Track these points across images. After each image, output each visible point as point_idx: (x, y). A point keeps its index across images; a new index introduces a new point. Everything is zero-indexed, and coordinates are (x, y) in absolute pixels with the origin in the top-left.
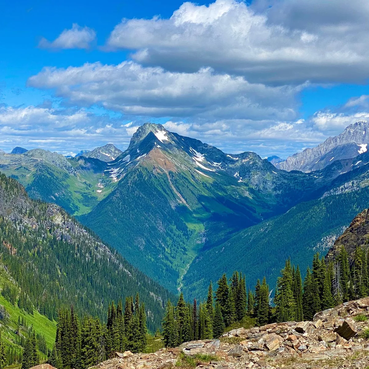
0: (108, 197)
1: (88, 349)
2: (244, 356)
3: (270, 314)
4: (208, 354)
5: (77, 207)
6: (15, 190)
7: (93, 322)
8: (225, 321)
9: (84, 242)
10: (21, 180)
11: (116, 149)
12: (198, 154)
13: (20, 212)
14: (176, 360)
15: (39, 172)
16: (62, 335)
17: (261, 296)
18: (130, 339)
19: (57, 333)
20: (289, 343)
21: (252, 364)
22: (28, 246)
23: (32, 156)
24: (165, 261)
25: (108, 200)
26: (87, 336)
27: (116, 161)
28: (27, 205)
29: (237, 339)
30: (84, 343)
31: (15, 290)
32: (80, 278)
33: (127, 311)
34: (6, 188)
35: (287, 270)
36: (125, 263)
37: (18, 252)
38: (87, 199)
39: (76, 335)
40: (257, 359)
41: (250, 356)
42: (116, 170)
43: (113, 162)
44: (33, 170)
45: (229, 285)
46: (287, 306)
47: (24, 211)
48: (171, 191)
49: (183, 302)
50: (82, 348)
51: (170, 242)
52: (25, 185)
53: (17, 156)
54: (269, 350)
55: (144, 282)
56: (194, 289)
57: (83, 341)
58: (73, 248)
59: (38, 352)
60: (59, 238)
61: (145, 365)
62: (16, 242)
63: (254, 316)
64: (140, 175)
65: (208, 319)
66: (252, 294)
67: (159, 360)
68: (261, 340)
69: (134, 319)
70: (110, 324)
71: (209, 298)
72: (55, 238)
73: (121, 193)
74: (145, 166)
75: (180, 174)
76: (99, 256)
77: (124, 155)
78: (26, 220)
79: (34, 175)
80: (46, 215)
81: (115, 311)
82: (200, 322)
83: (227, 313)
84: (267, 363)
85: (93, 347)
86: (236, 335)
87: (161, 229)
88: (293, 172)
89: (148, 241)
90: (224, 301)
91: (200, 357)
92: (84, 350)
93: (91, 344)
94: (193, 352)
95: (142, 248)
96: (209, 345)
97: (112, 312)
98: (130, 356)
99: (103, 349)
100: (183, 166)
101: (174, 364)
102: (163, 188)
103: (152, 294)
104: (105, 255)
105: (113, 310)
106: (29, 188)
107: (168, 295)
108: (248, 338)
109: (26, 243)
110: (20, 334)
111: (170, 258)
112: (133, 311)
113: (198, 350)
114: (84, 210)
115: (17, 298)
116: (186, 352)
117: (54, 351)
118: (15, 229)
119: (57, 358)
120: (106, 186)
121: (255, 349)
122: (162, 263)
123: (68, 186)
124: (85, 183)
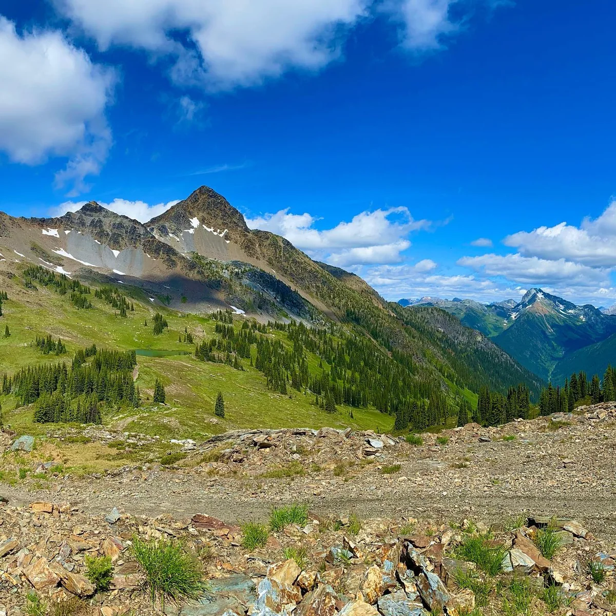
0: (510, 328)
1: (496, 411)
2: (586, 422)
3: (600, 394)
4: (566, 421)
5: (490, 332)
6: (454, 321)
7: (499, 397)
8: (575, 398)
9: (494, 351)
10: (457, 316)
11: (514, 302)
12: (561, 306)
13: (457, 333)
14: (548, 424)
15: (468, 312)
16: (481, 402)
17: (595, 384)
18: (521, 407)
19: (479, 401)
20: (611, 414)
21: (590, 427)
22: (461, 351)
23: (464, 303)
24: (542, 364)
25: (509, 329)
26: (495, 404)
27: (514, 308)
28: (460, 329)
29: (582, 412)
30: (493, 408)
31: (453, 376)
32: (492, 372)
33: (519, 391)
34: (449, 320)
35: (609, 369)
36: (518, 364)
37: (455, 355)
38: (496, 328)
39: (489, 403)
40: (593, 424)
41: (589, 422)
42: (514, 313)
43: (513, 309)
44: (464, 311)
45: (577, 378)
46: (610, 390)
47: (459, 332)
48: (545, 325)
49: (551, 387)
50: (493, 410)
51: (544, 353)
52: (460, 318)
53: (456, 303)
54: (599, 418)
55: (529, 375)
56: (558, 380)
57: (493, 407)
58: (488, 355)
59: (467, 411)
60: (480, 349)
61: (530, 427)
62: (455, 350)
63: (592, 395)
64: (528, 317)
65: (566, 397)
66: (590, 382)
67: (538, 424)
68: (595, 413)
69: (523, 396)
70: (509, 397)
71: (566, 385)
72: (477, 348)
73: (517, 326)
74: (531, 312)
75: (551, 316)
76: (503, 360)
77: (519, 305)
78: (460, 337)
79: (465, 313)
80: (471, 335)
81: (512, 390)
82: (561, 399)
83: (576, 394)
84: (599, 426)
85: (499, 410)
86: (582, 410)
87: (540, 346)
88: (611, 315)
89: (531, 352)
90: (575, 387)
91: (561, 423)
92: (494, 411)
93: (498, 409)
94: (558, 420)
95: (528, 356)
96: (566, 416)
97: (511, 392)
98: (522, 421)
99: (505, 412)
100: (552, 312)
101: (546, 426)
102: (541, 324)
103: (534, 382)
104: (507, 360)
105: (511, 390)
106: (461, 321)
107: (543, 383)
108: (588, 411)
109: (460, 350)
110: (457, 400)
111: (544, 362)
112: (522, 391)
113: (560, 419)
114: (494, 334)
115: (455, 379)
116: (554, 420)
117: (476, 411)
118: (454, 342)
119: (478, 415)
120: (508, 322)
121: (592, 418)
122: (540, 364)
123: (485, 320)
124: (495, 319)
